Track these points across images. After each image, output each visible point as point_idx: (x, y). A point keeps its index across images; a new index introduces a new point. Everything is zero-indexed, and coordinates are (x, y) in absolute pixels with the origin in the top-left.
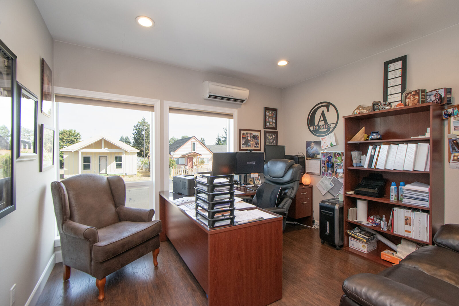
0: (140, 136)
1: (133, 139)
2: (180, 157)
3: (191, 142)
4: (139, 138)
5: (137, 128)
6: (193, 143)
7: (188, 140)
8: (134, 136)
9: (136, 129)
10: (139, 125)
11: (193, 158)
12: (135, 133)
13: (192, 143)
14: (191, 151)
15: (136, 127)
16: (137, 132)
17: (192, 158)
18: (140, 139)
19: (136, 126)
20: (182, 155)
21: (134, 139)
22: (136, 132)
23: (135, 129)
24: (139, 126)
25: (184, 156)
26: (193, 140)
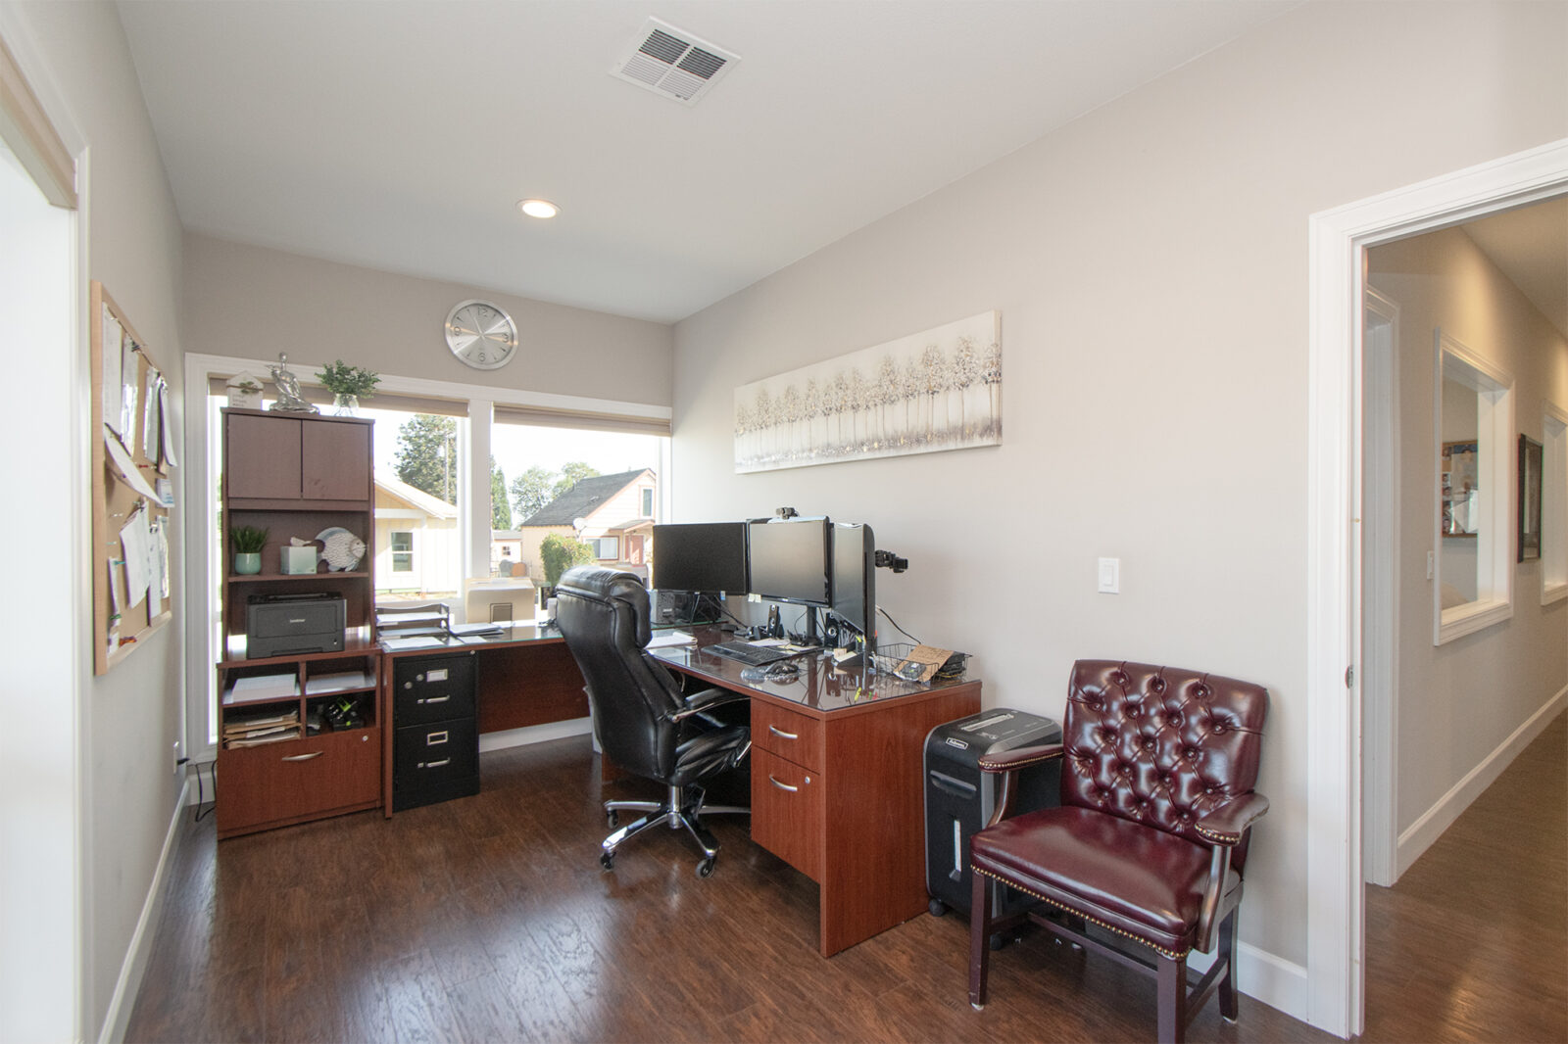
0: (421, 464)
1: (396, 471)
2: (602, 534)
3: (640, 486)
4: (420, 470)
5: (413, 434)
6: (645, 491)
7: (629, 481)
8: (399, 462)
9: (410, 439)
10: (420, 424)
11: (645, 538)
12: (405, 452)
13: (642, 492)
14: (639, 514)
15: (409, 430)
16: (410, 447)
17: (642, 537)
18: (424, 471)
19: (406, 426)
20: (610, 530)
21: (400, 472)
22: (406, 449)
23: (404, 438)
24: (419, 426)
25: (614, 533)
26: (643, 481)
